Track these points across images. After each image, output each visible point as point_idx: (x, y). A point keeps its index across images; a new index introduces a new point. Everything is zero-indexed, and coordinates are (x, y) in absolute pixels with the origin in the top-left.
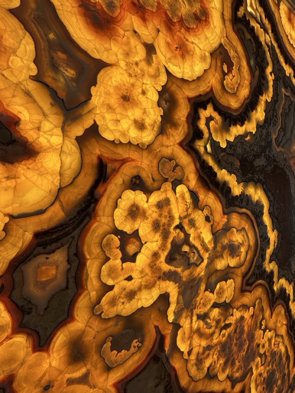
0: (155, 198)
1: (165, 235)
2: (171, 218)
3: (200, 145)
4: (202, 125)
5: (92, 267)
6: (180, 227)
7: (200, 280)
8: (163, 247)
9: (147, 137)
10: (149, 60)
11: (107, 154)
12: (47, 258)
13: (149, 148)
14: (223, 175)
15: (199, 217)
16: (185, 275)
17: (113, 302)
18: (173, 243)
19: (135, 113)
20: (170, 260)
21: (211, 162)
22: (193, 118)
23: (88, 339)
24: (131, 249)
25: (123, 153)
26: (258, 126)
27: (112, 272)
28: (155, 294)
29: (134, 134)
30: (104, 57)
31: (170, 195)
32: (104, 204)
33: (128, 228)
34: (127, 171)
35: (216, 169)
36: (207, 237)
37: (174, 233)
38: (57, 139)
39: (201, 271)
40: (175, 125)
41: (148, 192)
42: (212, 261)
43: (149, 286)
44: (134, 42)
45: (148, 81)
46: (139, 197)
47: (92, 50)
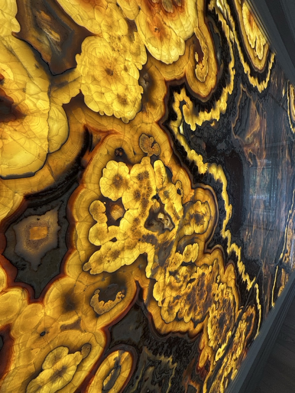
0: (136, 170)
1: (145, 204)
2: (150, 189)
3: (174, 125)
4: (176, 107)
5: (80, 229)
6: (156, 197)
7: (172, 243)
8: (142, 214)
9: (129, 112)
10: (130, 37)
11: (92, 125)
12: (38, 219)
13: (130, 123)
14: (192, 155)
15: (172, 190)
16: (160, 238)
17: (100, 261)
18: (151, 211)
19: (118, 88)
20: (148, 225)
21: (183, 143)
22: (169, 100)
23: (79, 291)
24: (116, 214)
25: (108, 125)
26: (221, 115)
27: (99, 234)
28: (136, 254)
29: (117, 108)
30: (88, 26)
31: (149, 168)
32: (90, 172)
33: (112, 196)
34: (111, 143)
35: (186, 149)
36: (178, 207)
37: (152, 203)
38: (43, 104)
39: (172, 235)
40: (153, 104)
41: (130, 164)
42: (181, 227)
43: (131, 247)
44: (116, 15)
45: (129, 58)
46: (121, 168)
47: (76, 16)
